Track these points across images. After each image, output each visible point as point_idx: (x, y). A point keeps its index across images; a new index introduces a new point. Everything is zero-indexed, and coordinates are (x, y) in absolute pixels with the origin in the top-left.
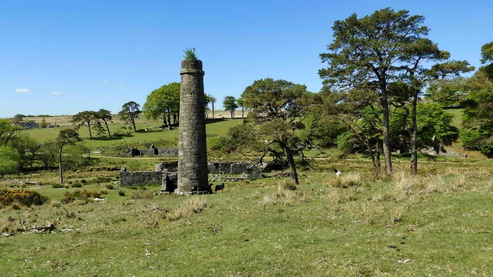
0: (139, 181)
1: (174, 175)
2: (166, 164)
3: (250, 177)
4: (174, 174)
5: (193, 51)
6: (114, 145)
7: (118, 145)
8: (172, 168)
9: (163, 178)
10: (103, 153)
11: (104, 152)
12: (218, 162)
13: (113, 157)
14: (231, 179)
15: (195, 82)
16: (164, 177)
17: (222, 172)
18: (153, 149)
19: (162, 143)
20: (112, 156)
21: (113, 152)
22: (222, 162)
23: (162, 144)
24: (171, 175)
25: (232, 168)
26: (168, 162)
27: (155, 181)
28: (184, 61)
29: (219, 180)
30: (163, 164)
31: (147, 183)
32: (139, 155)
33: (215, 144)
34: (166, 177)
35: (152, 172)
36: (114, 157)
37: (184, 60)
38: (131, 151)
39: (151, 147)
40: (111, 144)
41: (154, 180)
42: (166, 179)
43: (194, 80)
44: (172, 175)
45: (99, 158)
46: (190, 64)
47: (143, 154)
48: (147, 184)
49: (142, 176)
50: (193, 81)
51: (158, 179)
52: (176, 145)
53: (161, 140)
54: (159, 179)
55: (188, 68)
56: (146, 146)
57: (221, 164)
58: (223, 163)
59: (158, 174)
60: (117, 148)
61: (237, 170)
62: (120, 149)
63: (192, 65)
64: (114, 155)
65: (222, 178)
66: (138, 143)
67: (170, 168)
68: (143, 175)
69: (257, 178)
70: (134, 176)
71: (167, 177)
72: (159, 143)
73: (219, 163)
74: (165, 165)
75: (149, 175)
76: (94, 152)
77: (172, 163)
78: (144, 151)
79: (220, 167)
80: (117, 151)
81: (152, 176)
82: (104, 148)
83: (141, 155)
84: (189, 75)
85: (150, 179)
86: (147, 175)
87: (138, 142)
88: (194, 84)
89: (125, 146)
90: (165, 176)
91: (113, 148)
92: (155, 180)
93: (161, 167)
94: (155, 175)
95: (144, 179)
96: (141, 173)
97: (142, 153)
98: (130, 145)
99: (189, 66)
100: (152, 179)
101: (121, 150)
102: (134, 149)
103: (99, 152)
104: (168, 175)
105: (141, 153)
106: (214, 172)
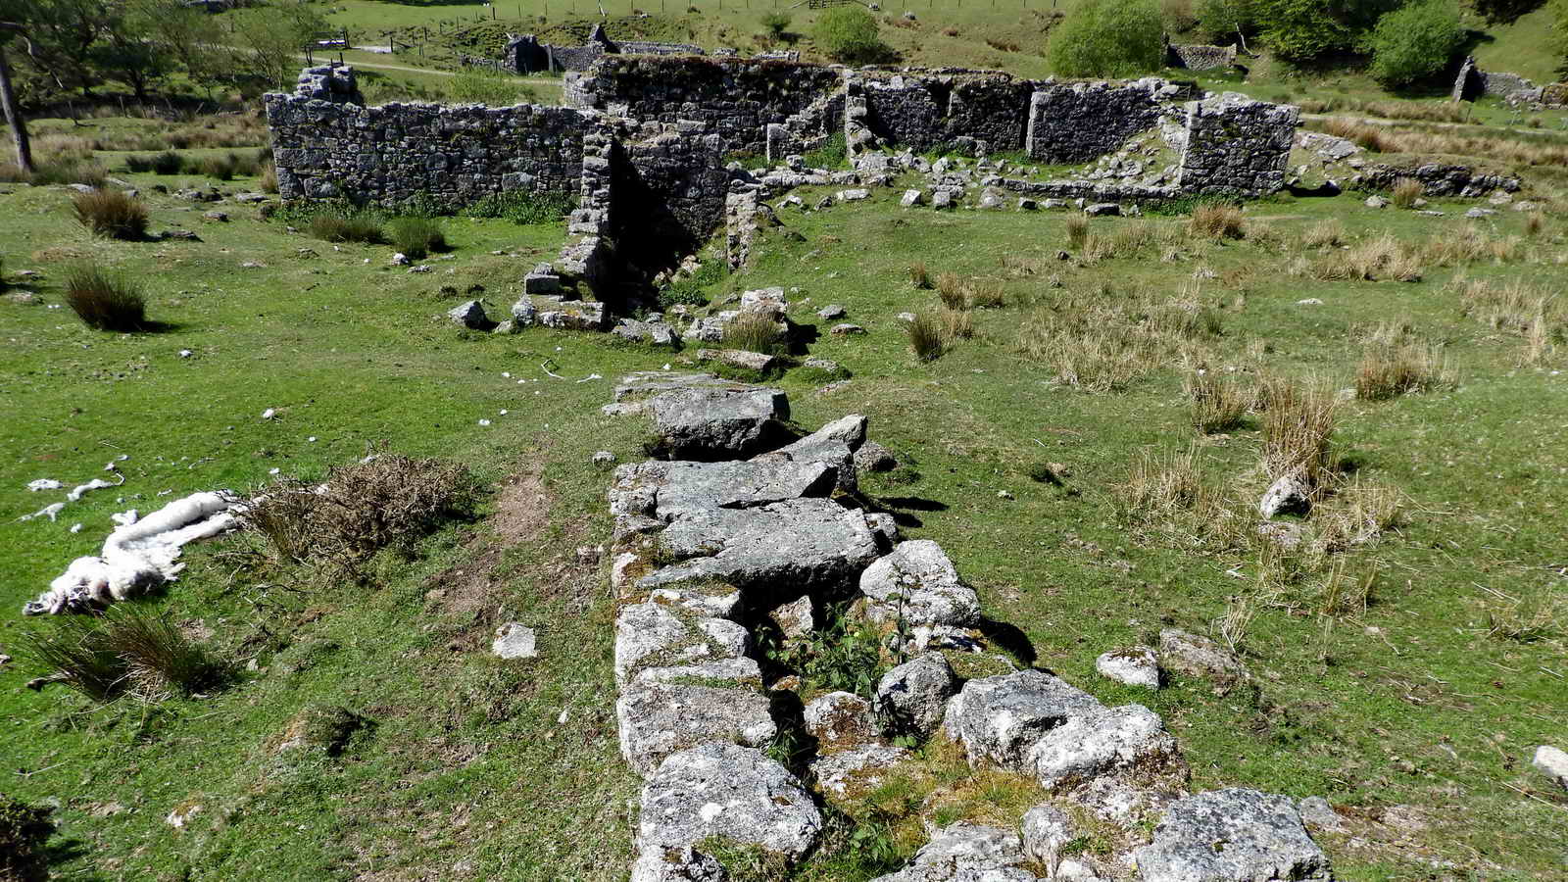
0: (420, 178)
1: (666, 146)
2: (622, 70)
3: (1201, 186)
4: (666, 136)
6: (452, 24)
7: (467, 25)
8: (659, 103)
9: (587, 160)
10: (402, 51)
11: (407, 47)
12: (945, 79)
13: (439, 72)
14: (1064, 191)
16: (592, 153)
17: (973, 145)
18: (600, 43)
19: (639, 27)
20: (437, 68)
21: (441, 52)
22: (968, 79)
23: (639, 31)
24: (643, 145)
25: (1039, 119)
26: (635, 62)
27: (532, 185)
29: (987, 200)
30: (607, 75)
31: (475, 194)
32: (546, 68)
33: (848, 36)
34: (611, 156)
35: (509, 113)
36: (444, 73)
38: (514, 49)
39: (593, 34)
40: (438, 18)
41: (524, 177)
42: (603, 172)
44: (654, 141)
45: (381, 72)
47: (560, 68)
48: (480, 204)
49: (432, 140)
51: (554, 170)
52: (692, 36)
53: (636, 12)
54: (558, 169)
56: (574, 33)
57: (964, 94)
58: (976, 86)
59: (554, 132)
60: (461, 36)
61: (1071, 135)
62: (474, 42)
64: (443, 64)
65: (1001, 182)
66: (544, 20)
67: (649, 99)
68: (446, 135)
69: (1247, 197)
70: (380, 135)
71: (617, 155)
72: (626, 24)
73: (950, 85)
74: (620, 77)
75: (488, 138)
76: (366, 48)
77: (663, 66)
78: (566, 52)
79: (956, 112)
80: (463, 48)
81: (505, 141)
82: (410, 33)
83: (551, 67)
85: (494, 166)
86: (468, 133)
87: (542, 14)
89: (493, 28)
90: (602, 144)
91: (445, 36)
92: (528, 172)
93: (591, 90)
94: (528, 135)
95: (453, 165)
96: (427, 117)
97: (555, 61)
98: (517, 26)
100: (509, 169)
101: (477, 47)
102: (526, 40)
103: (388, 49)
104: (627, 144)
105: (550, 61)
106: (924, 142)
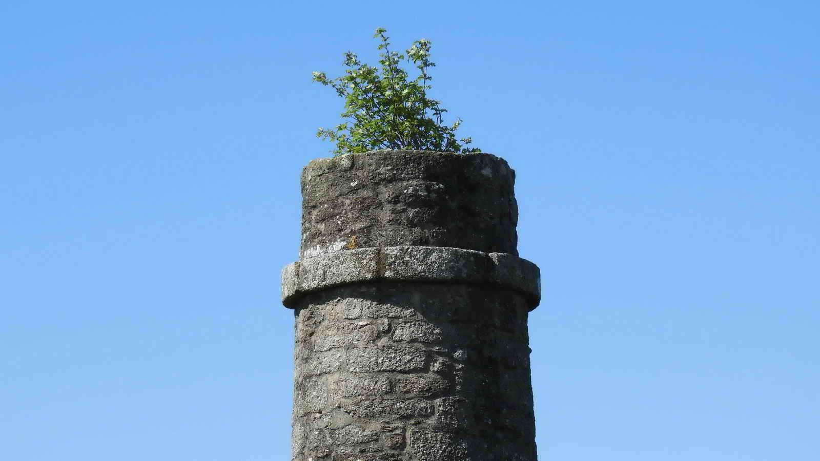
5: (412, 73)
15: (446, 373)
28: (333, 167)
37: (329, 158)
43: (430, 357)
46: (386, 193)
50: (426, 369)
55: (366, 236)
63: (415, 201)
84: (381, 301)
88: (430, 393)
99: (385, 214)
